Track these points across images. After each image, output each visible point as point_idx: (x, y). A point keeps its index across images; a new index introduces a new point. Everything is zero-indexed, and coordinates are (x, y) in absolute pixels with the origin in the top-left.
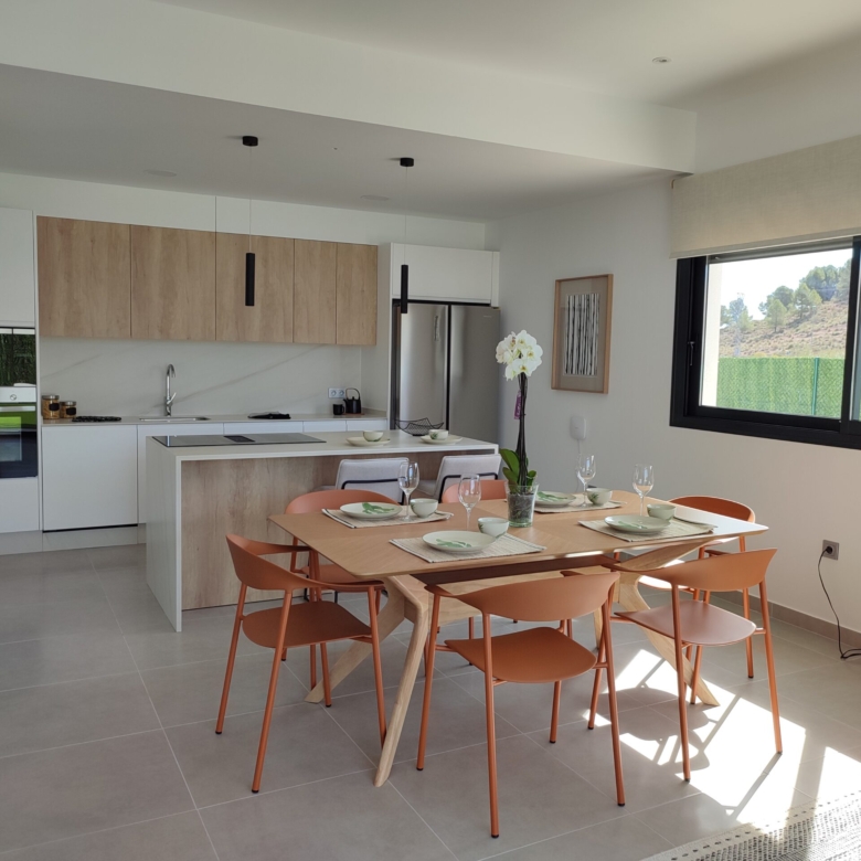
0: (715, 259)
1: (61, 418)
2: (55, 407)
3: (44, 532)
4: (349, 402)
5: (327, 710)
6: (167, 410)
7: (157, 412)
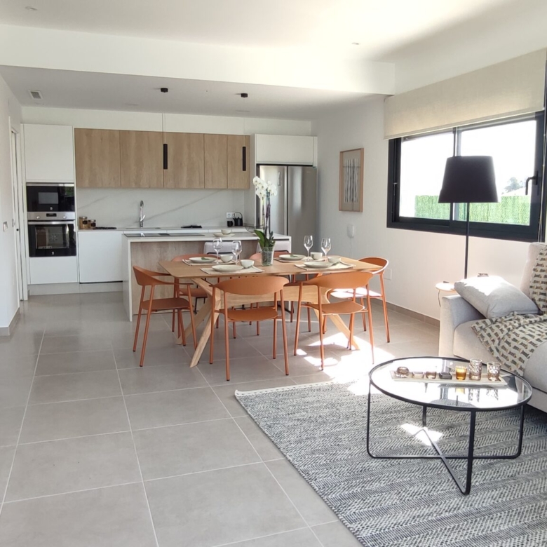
0: (406, 139)
1: (88, 228)
2: (85, 222)
3: (80, 283)
4: (236, 220)
5: (183, 347)
6: (141, 225)
7: (136, 226)
